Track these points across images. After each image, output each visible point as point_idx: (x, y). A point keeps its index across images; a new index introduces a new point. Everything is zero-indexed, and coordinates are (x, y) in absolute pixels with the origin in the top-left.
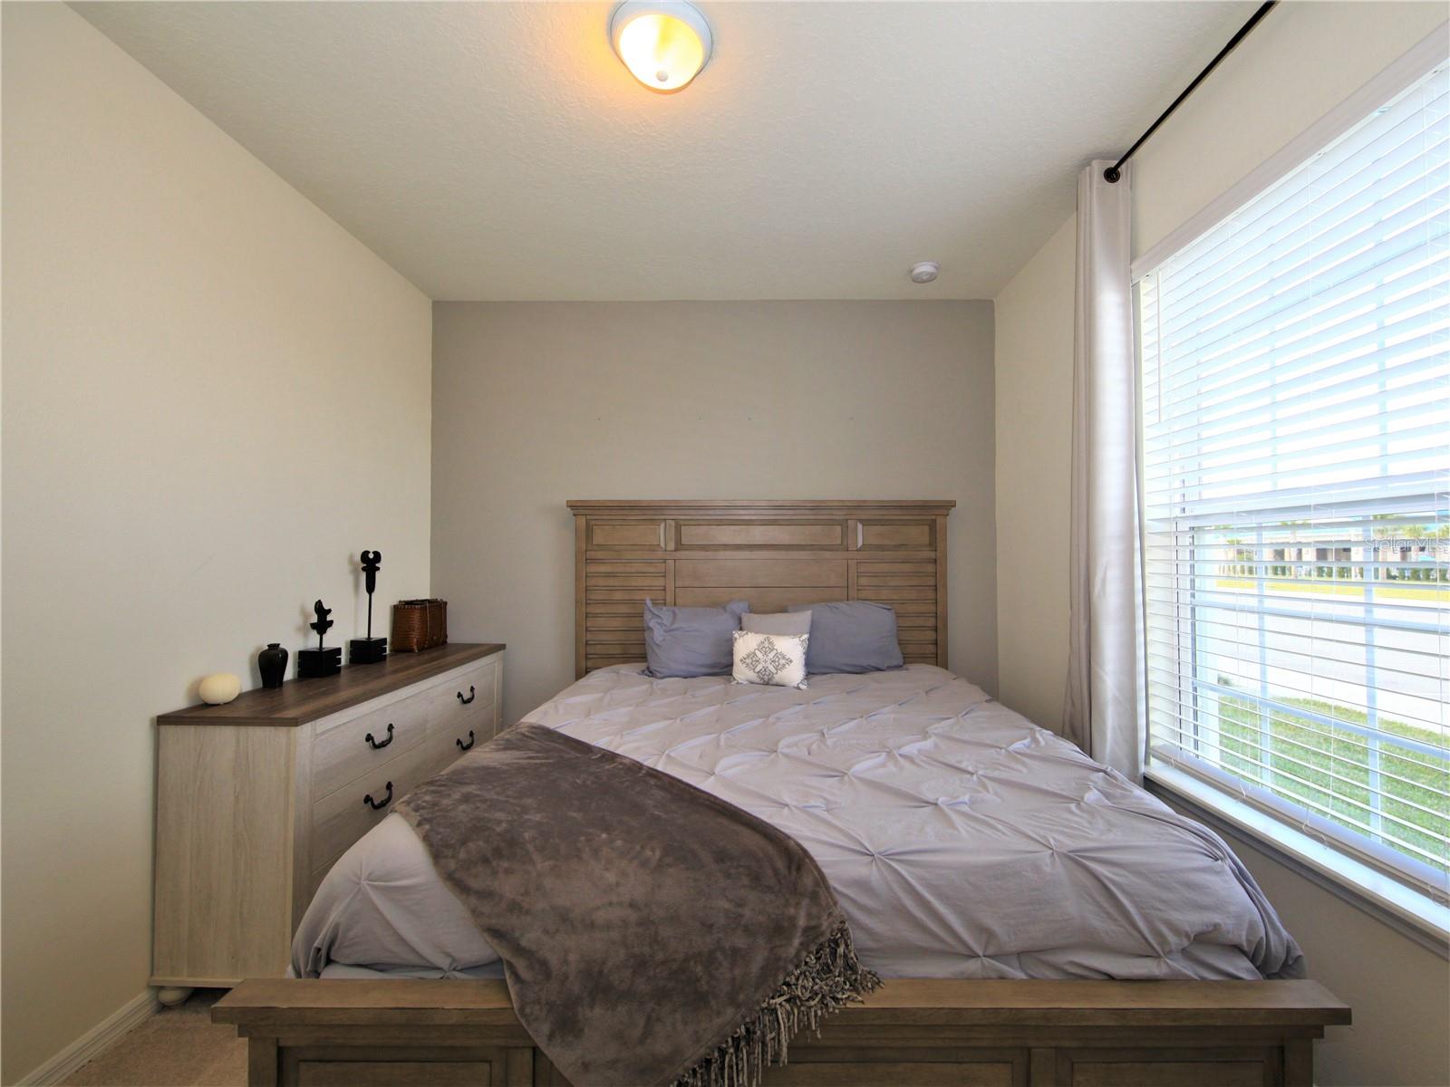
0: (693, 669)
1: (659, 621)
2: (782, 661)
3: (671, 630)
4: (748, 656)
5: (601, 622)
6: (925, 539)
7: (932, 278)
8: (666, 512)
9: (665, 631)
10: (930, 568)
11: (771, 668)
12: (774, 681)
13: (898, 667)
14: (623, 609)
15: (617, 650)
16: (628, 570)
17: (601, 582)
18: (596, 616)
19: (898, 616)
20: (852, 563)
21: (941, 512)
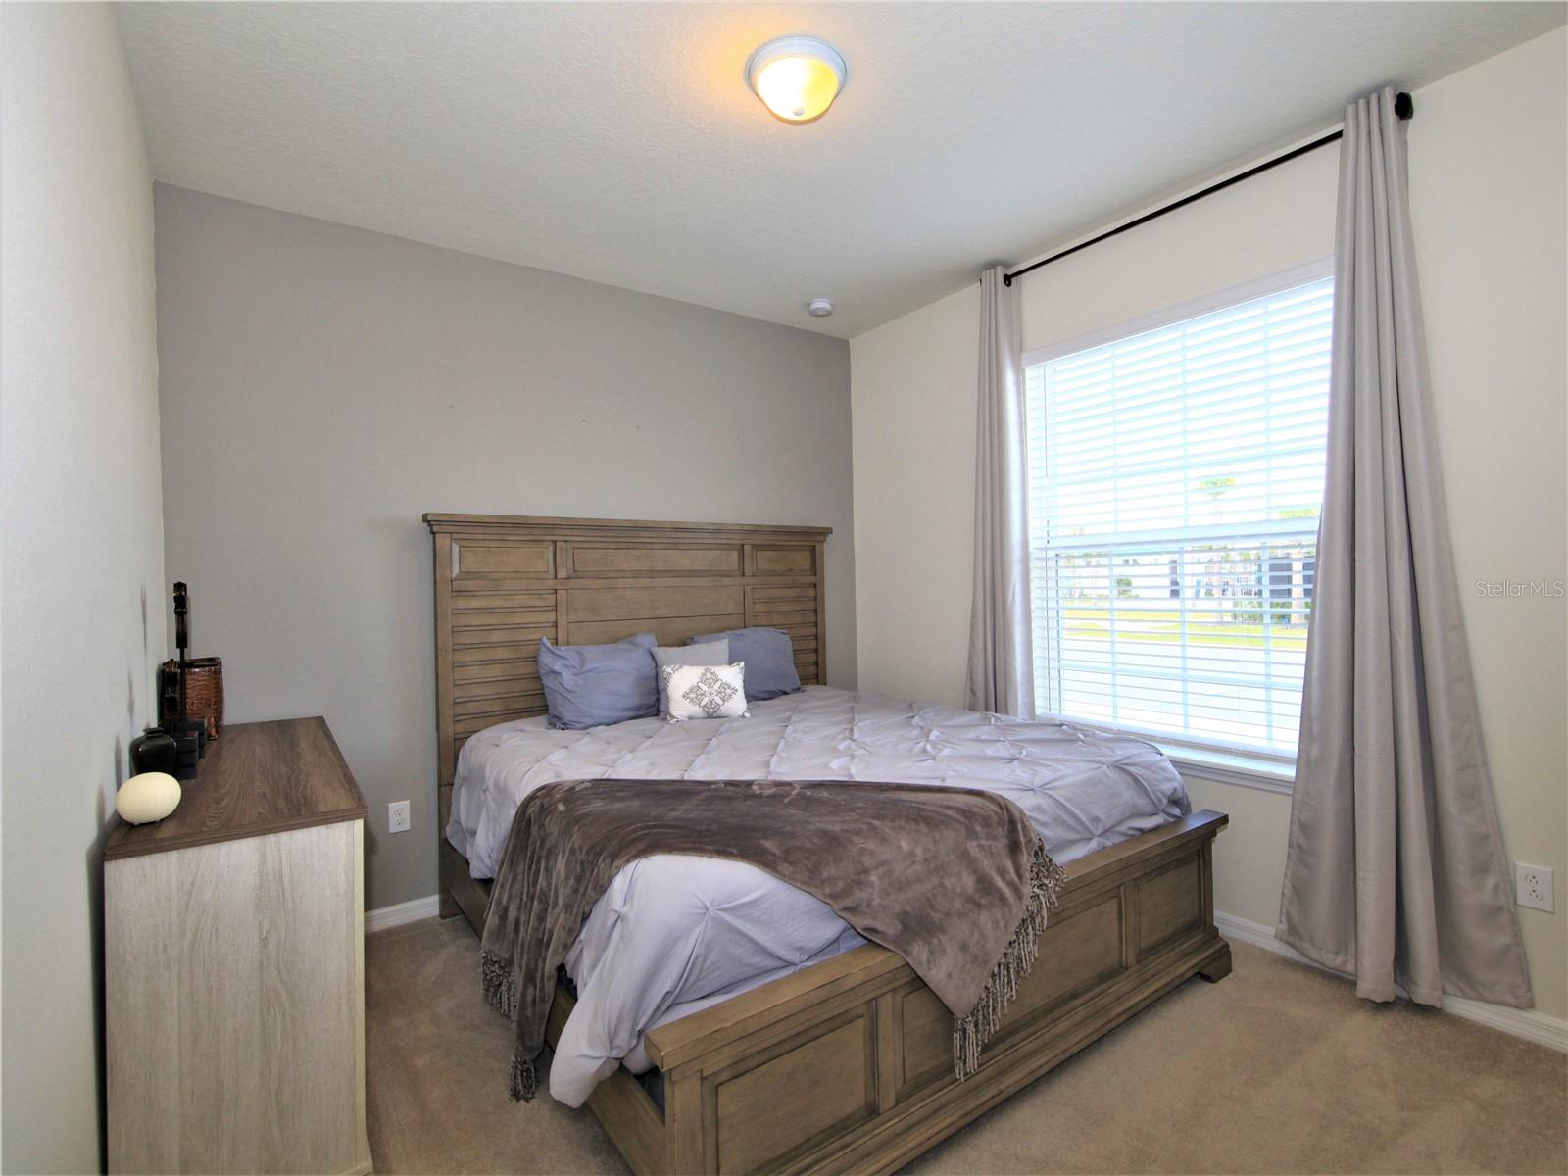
0: (619, 714)
1: (565, 662)
2: (729, 691)
3: (583, 673)
4: (691, 690)
5: (474, 672)
6: (808, 565)
7: (829, 313)
8: (557, 532)
9: (575, 675)
10: (811, 592)
11: (718, 700)
12: (720, 713)
13: (797, 690)
14: (504, 653)
15: (497, 706)
16: (509, 603)
17: (474, 621)
18: (464, 665)
19: (793, 639)
20: (748, 589)
21: (820, 538)
